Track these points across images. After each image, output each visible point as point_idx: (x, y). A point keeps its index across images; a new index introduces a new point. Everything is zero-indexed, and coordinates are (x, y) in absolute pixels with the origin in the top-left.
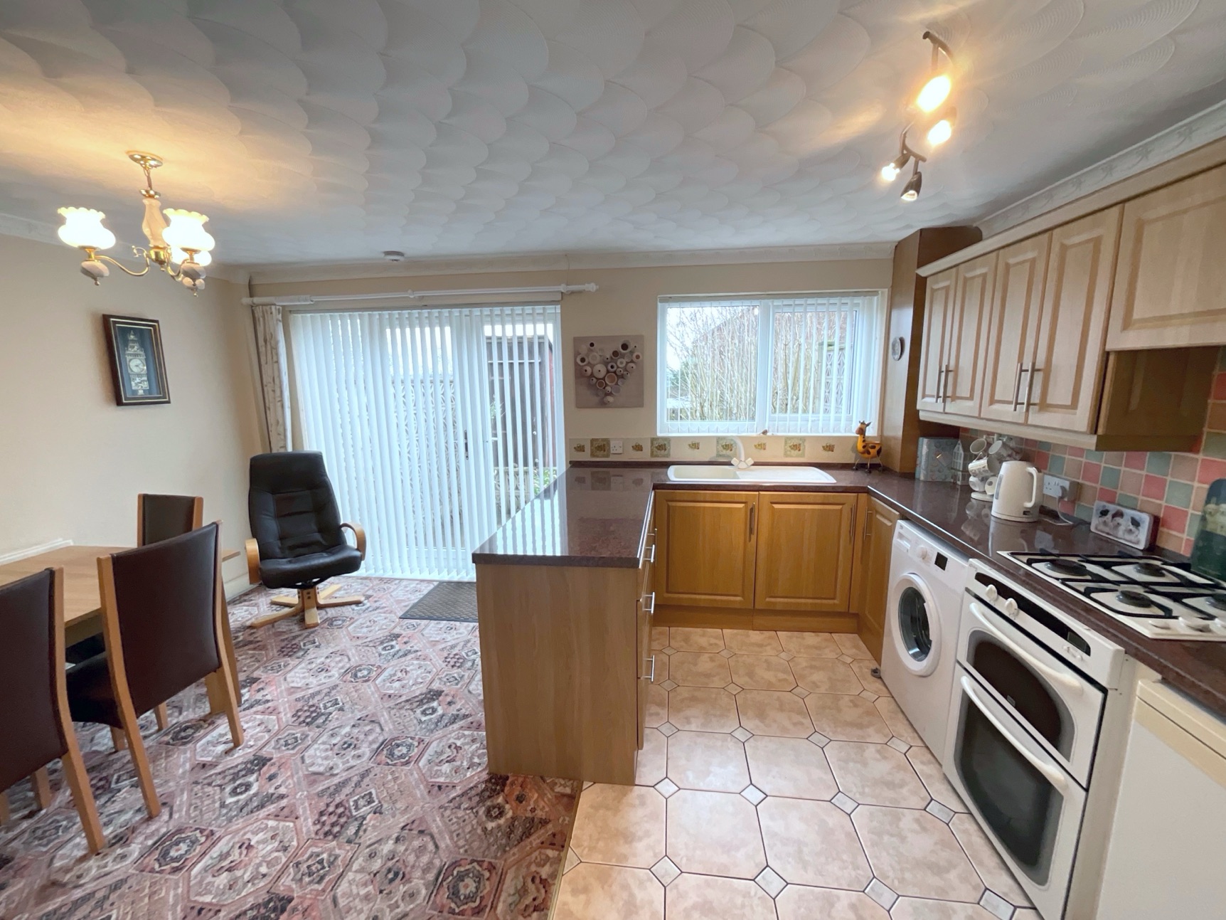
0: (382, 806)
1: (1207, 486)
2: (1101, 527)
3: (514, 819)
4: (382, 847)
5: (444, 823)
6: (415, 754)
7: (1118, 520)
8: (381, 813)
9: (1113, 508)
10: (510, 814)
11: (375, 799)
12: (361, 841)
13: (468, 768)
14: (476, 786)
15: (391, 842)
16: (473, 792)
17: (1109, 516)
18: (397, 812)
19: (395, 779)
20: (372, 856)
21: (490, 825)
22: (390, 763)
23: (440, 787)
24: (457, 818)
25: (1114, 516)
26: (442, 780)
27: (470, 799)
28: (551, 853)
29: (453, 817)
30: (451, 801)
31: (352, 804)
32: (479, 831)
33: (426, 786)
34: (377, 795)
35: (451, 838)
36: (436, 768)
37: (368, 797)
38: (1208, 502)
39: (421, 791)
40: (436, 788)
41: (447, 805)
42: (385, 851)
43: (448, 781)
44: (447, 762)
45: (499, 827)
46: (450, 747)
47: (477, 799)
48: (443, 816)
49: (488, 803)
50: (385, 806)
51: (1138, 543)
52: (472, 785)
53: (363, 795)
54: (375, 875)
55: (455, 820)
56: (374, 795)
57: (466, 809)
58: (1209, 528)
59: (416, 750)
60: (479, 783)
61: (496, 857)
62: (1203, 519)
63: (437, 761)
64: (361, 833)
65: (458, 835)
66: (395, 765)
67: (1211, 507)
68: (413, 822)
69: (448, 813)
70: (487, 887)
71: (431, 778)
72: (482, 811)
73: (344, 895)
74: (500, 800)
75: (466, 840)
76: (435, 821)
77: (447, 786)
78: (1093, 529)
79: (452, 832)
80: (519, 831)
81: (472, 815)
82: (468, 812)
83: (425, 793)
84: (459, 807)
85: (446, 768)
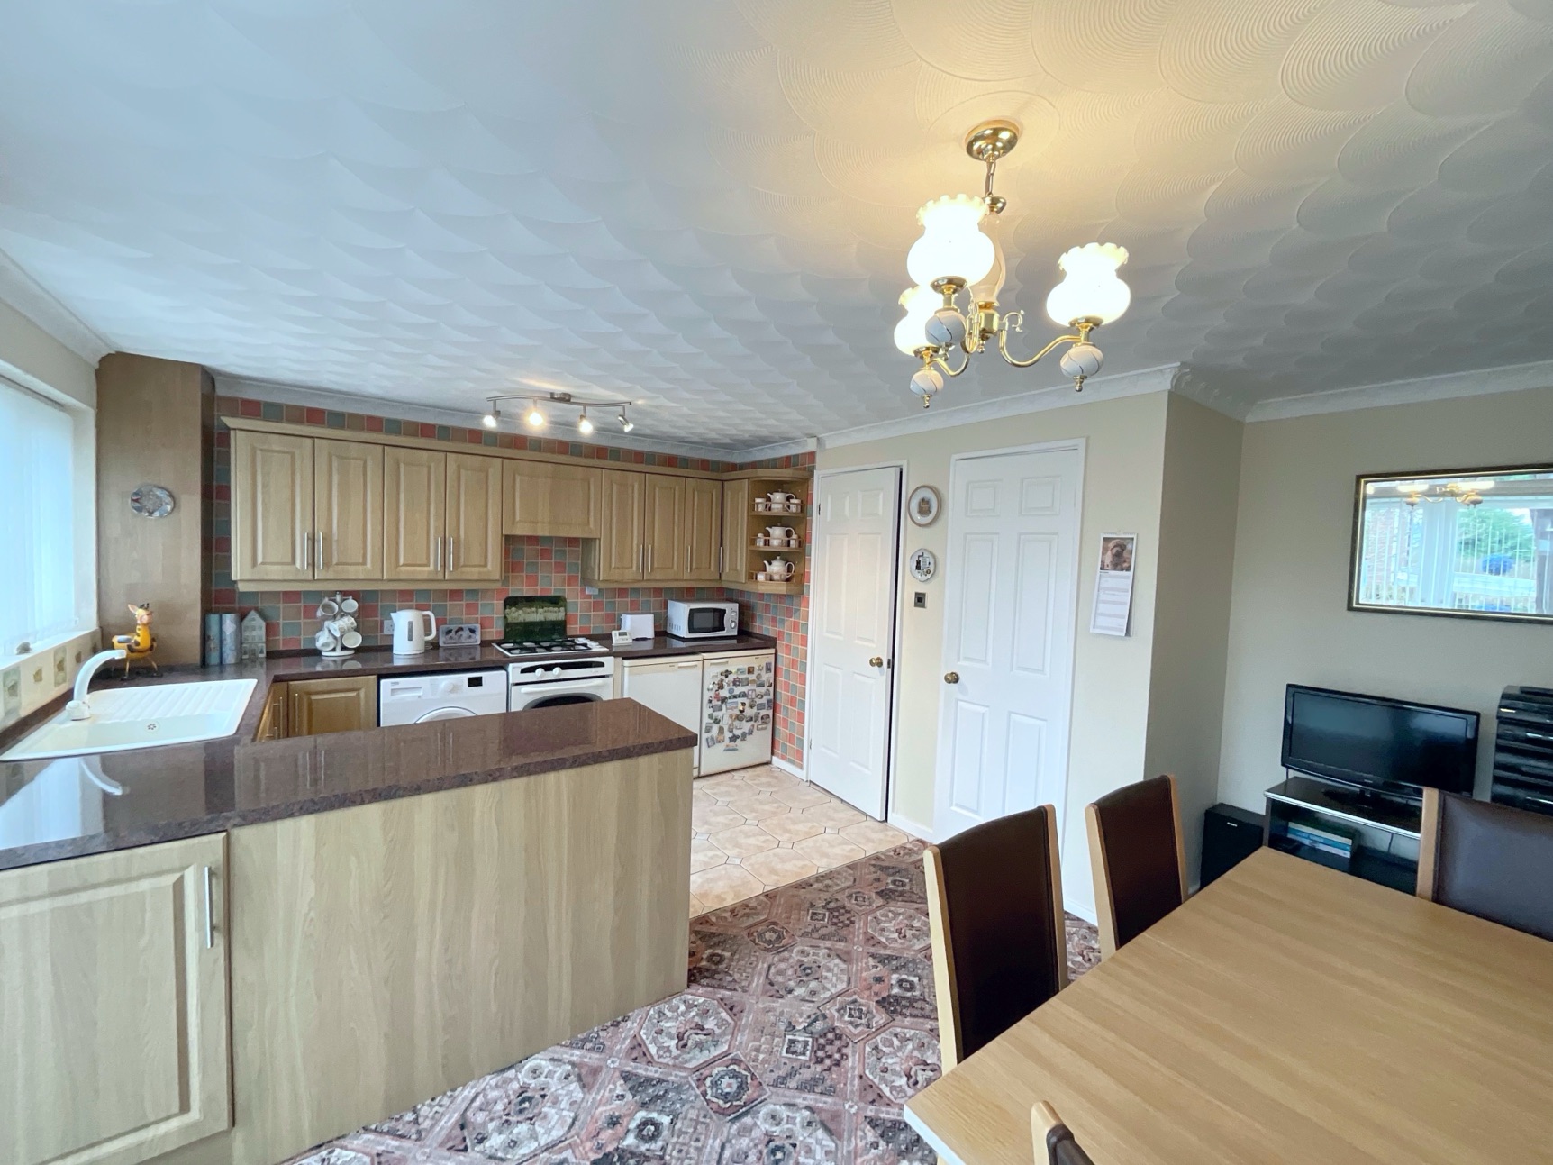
0: (785, 1030)
1: (502, 602)
2: (449, 641)
3: (710, 947)
4: (804, 994)
5: (753, 981)
6: (719, 1066)
7: (460, 633)
8: (790, 1023)
9: (454, 627)
10: (709, 951)
11: (787, 1042)
12: (815, 1010)
13: (696, 1006)
14: (708, 985)
15: (795, 993)
16: (714, 982)
17: (453, 633)
18: (777, 1014)
19: (757, 1050)
20: (813, 993)
21: (727, 954)
22: (749, 1075)
23: (731, 1009)
24: (742, 975)
25: (456, 632)
26: (724, 1015)
27: (721, 980)
28: (714, 919)
29: (743, 978)
30: (735, 990)
31: (808, 1053)
32: (737, 956)
33: (741, 1019)
34: (783, 1045)
35: (757, 966)
36: (718, 1031)
37: (792, 1049)
38: (505, 608)
39: (747, 1019)
40: (735, 1010)
41: (740, 990)
42: (803, 989)
43: (722, 1010)
44: (703, 1029)
45: (723, 950)
46: (685, 1045)
47: (716, 976)
48: (749, 984)
49: (714, 967)
50: (783, 1028)
51: (476, 641)
52: (710, 989)
53: (794, 1056)
54: (817, 979)
55: (744, 974)
56: (786, 1046)
57: (730, 975)
58: (510, 620)
59: (715, 1072)
60: (703, 986)
61: (743, 937)
62: (505, 617)
63: (710, 1038)
64: (813, 1017)
65: (751, 964)
66: (748, 1069)
67: (507, 611)
68: (771, 996)
69: (744, 983)
70: (760, 929)
71: (729, 1024)
72: (722, 966)
73: (843, 982)
74: (704, 963)
75: (749, 958)
76: (757, 985)
77: (726, 1004)
78: (441, 644)
79: (754, 969)
80: (716, 940)
81: (731, 969)
82: (731, 973)
83: (745, 1014)
84: (734, 981)
85: (710, 1024)
